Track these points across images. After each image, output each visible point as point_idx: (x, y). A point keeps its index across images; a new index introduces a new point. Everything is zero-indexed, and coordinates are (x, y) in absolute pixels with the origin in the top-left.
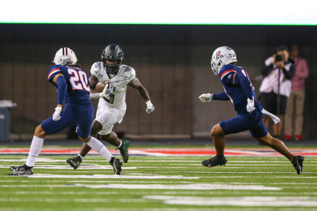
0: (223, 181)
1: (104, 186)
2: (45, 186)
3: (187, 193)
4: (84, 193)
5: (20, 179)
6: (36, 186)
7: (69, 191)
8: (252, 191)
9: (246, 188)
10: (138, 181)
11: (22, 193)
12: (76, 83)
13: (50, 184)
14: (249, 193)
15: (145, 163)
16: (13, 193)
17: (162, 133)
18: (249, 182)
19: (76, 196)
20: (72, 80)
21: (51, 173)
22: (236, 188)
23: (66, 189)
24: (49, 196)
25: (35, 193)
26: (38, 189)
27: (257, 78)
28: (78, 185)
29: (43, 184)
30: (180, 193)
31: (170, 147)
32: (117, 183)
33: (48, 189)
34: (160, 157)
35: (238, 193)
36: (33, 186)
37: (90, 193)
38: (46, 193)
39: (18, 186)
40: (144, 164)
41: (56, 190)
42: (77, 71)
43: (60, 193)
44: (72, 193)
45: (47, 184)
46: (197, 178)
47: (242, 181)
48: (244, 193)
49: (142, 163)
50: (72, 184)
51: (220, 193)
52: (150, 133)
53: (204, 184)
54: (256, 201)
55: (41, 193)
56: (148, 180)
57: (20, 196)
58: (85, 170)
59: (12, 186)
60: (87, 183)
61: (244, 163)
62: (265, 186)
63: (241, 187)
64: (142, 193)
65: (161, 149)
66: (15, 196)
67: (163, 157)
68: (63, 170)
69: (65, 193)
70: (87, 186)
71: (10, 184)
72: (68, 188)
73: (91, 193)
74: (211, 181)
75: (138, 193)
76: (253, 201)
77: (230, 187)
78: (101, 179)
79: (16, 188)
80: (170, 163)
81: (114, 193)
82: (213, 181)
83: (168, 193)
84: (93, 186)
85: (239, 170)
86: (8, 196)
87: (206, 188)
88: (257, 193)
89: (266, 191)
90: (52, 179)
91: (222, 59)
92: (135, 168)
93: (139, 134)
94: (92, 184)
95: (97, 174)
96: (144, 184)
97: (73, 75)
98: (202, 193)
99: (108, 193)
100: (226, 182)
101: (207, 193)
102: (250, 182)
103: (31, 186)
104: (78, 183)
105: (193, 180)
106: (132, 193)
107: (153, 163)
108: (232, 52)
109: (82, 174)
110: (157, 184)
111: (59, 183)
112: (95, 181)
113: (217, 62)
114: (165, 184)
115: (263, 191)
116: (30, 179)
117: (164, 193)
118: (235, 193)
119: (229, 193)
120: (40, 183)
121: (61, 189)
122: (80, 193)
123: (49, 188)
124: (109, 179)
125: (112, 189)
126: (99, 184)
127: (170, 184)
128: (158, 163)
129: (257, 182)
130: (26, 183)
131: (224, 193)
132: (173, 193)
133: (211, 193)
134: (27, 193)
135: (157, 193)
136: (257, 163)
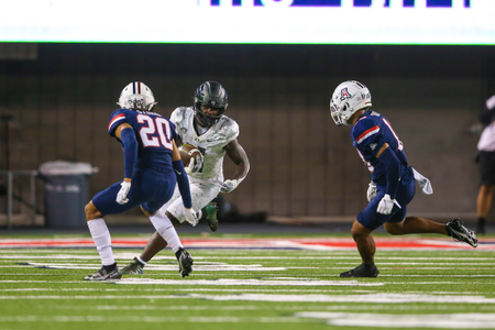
0: (420, 289)
1: (235, 297)
2: (143, 297)
3: (365, 308)
4: (204, 308)
5: (103, 286)
6: (129, 297)
7: (180, 305)
8: (466, 304)
9: (457, 299)
10: (289, 289)
11: (107, 308)
12: (150, 137)
13: (151, 293)
14: (462, 308)
15: (299, 261)
16: (92, 308)
17: (325, 214)
18: (461, 290)
19: (192, 313)
20: (144, 132)
21: (152, 277)
22: (440, 299)
23: (176, 302)
24: (149, 313)
25: (126, 308)
26: (132, 303)
27: (474, 128)
28: (194, 296)
29: (140, 294)
30: (354, 308)
31: (337, 235)
32: (255, 293)
33: (147, 302)
34: (322, 252)
35: (445, 308)
36: (124, 297)
37: (212, 308)
38: (144, 307)
39: (101, 297)
40: (297, 262)
41: (160, 303)
42: (154, 118)
43: (166, 308)
44: (184, 308)
45: (145, 293)
46: (381, 284)
47: (451, 289)
48: (454, 308)
49: (295, 260)
50: (185, 294)
51: (416, 308)
52: (307, 214)
53: (391, 295)
54: (472, 320)
55: (136, 308)
56: (304, 287)
57: (104, 313)
58: (205, 272)
59: (91, 297)
60: (209, 293)
61: (453, 261)
62: (487, 296)
63: (449, 299)
64: (295, 308)
65: (324, 239)
66: (95, 313)
67: (327, 252)
68: (171, 272)
69: (173, 308)
70: (208, 297)
71: (87, 293)
72: (178, 300)
73: (215, 308)
74: (403, 290)
75: (287, 308)
76: (467, 320)
77: (431, 299)
78: (230, 287)
79: (97, 300)
80: (338, 261)
81: (251, 308)
82: (405, 290)
83: (336, 307)
84: (217, 298)
85: (446, 272)
86: (85, 313)
87: (394, 301)
88: (474, 308)
89: (488, 304)
90: (154, 286)
91: (350, 101)
92: (283, 269)
93: (289, 215)
94: (215, 293)
95: (224, 278)
96: (297, 293)
97: (146, 124)
98: (387, 308)
99: (241, 308)
100: (425, 290)
101: (395, 308)
102: (463, 290)
103: (120, 297)
104: (194, 292)
105: (374, 288)
106: (278, 308)
107: (311, 261)
108: (366, 91)
109: (200, 278)
110: (318, 293)
111: (164, 293)
112: (221, 290)
113: (341, 105)
114: (330, 294)
115: (483, 304)
116: (120, 286)
117: (329, 308)
118: (439, 307)
119: (430, 308)
120: (135, 293)
121: (168, 302)
122: (198, 308)
123: (148, 300)
124: (243, 286)
125: (247, 302)
126: (226, 293)
127: (338, 294)
128: (318, 261)
129: (474, 290)
130: (113, 293)
131: (423, 308)
132: (343, 307)
133: (402, 308)
134: (114, 307)
135: (318, 308)
136: (474, 262)
